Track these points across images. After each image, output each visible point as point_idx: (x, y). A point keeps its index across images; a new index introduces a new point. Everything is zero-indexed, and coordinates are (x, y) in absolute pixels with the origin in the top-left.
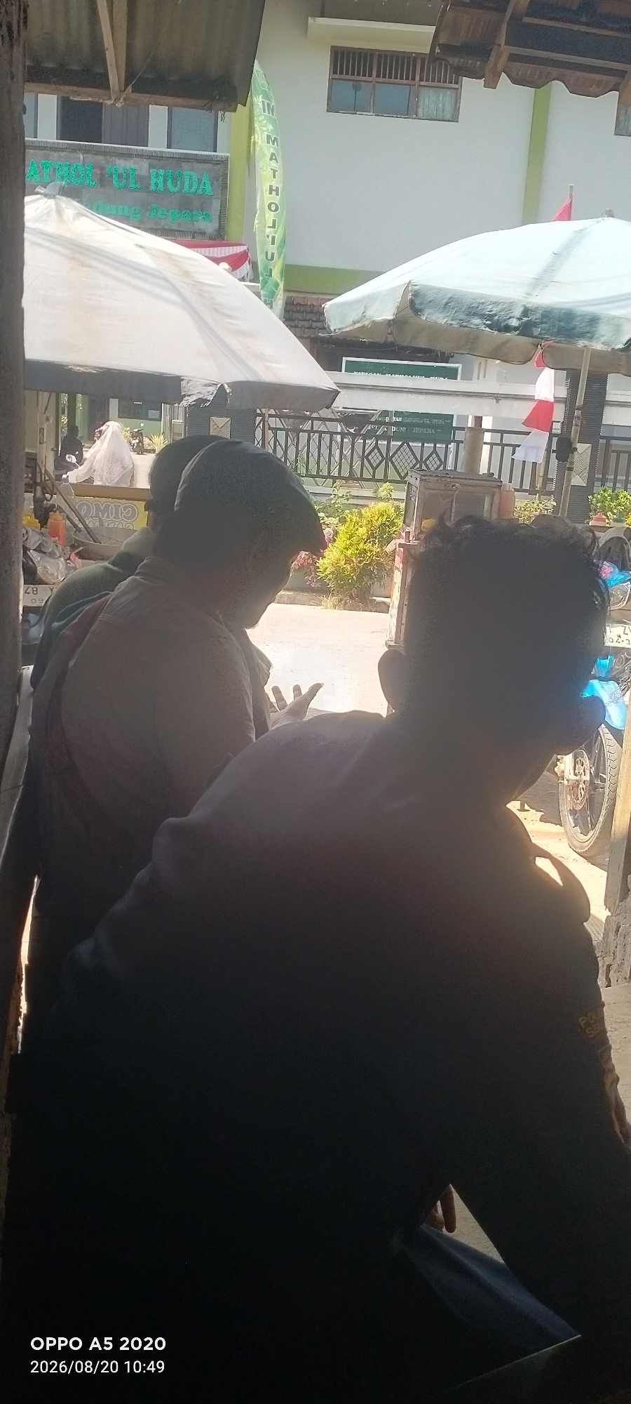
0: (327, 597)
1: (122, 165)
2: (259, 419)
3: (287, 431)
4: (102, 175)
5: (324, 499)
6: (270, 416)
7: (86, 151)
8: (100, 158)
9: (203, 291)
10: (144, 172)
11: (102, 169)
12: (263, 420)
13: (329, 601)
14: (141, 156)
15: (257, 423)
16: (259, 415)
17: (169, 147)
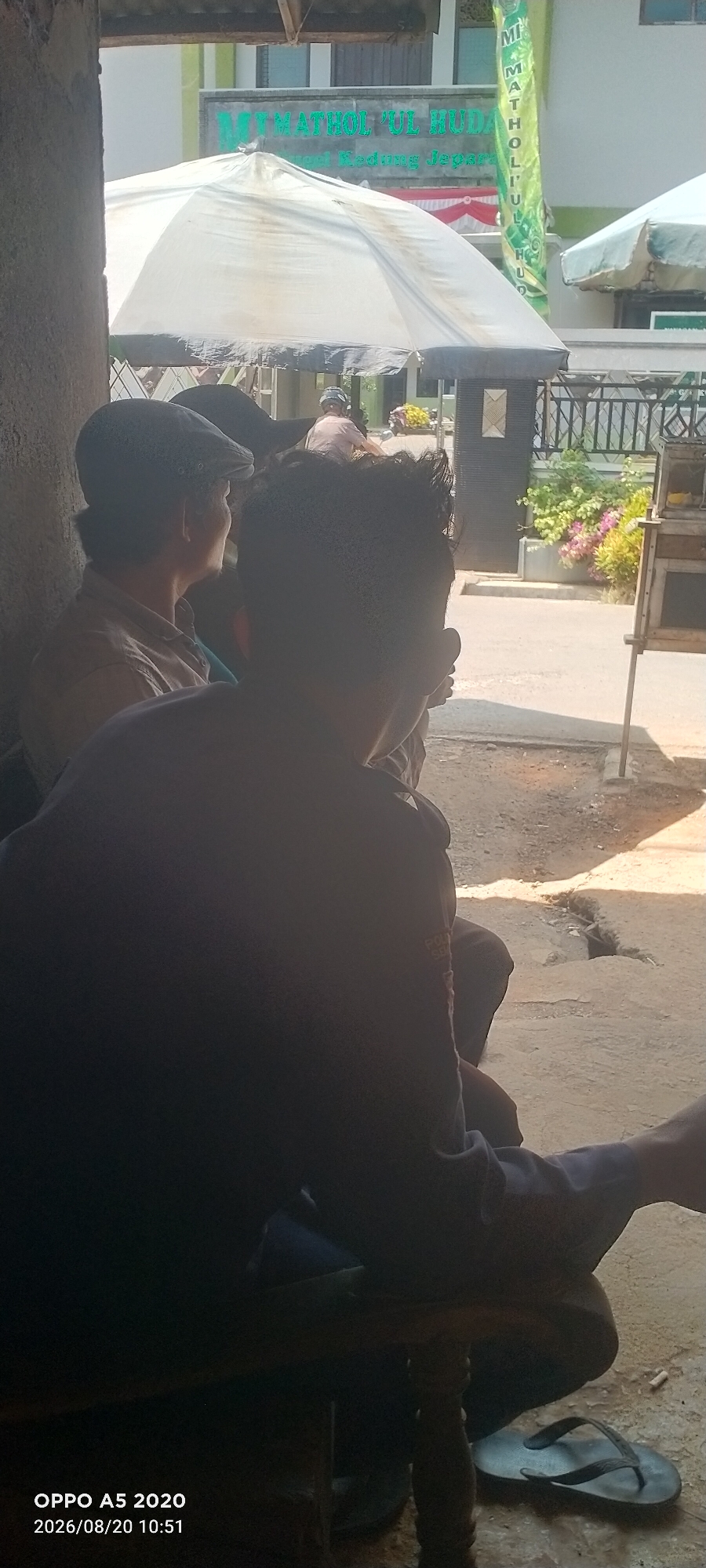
0: (608, 590)
1: (399, 107)
2: (540, 389)
3: (572, 401)
4: (376, 122)
5: (612, 478)
6: (553, 384)
7: (359, 96)
8: (375, 103)
9: (408, 247)
10: (423, 114)
11: (377, 115)
12: (545, 391)
13: (612, 593)
14: (419, 96)
15: (538, 394)
16: (541, 384)
17: (455, 83)
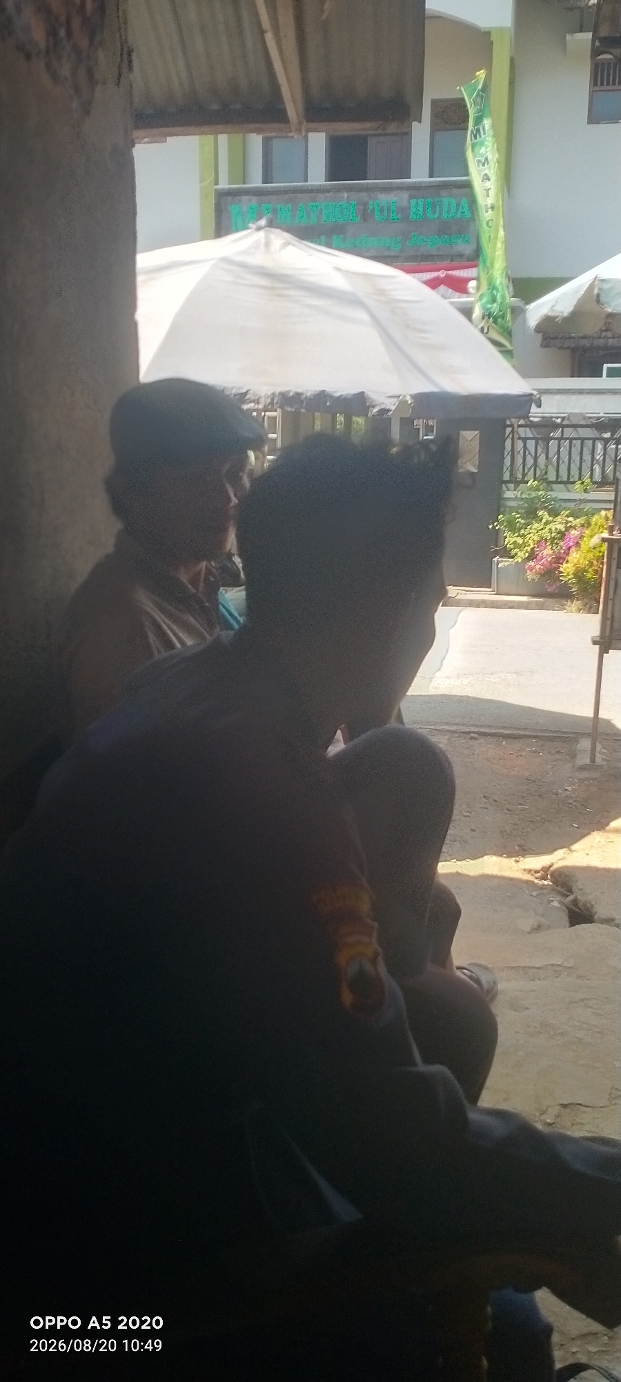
0: (571, 601)
1: (384, 199)
2: (508, 430)
3: (537, 440)
4: (365, 210)
6: (519, 426)
7: (350, 189)
8: (364, 194)
9: (395, 307)
10: (404, 203)
11: (365, 204)
12: (512, 432)
13: (575, 606)
14: (401, 188)
15: (507, 434)
16: (509, 426)
17: (431, 176)
